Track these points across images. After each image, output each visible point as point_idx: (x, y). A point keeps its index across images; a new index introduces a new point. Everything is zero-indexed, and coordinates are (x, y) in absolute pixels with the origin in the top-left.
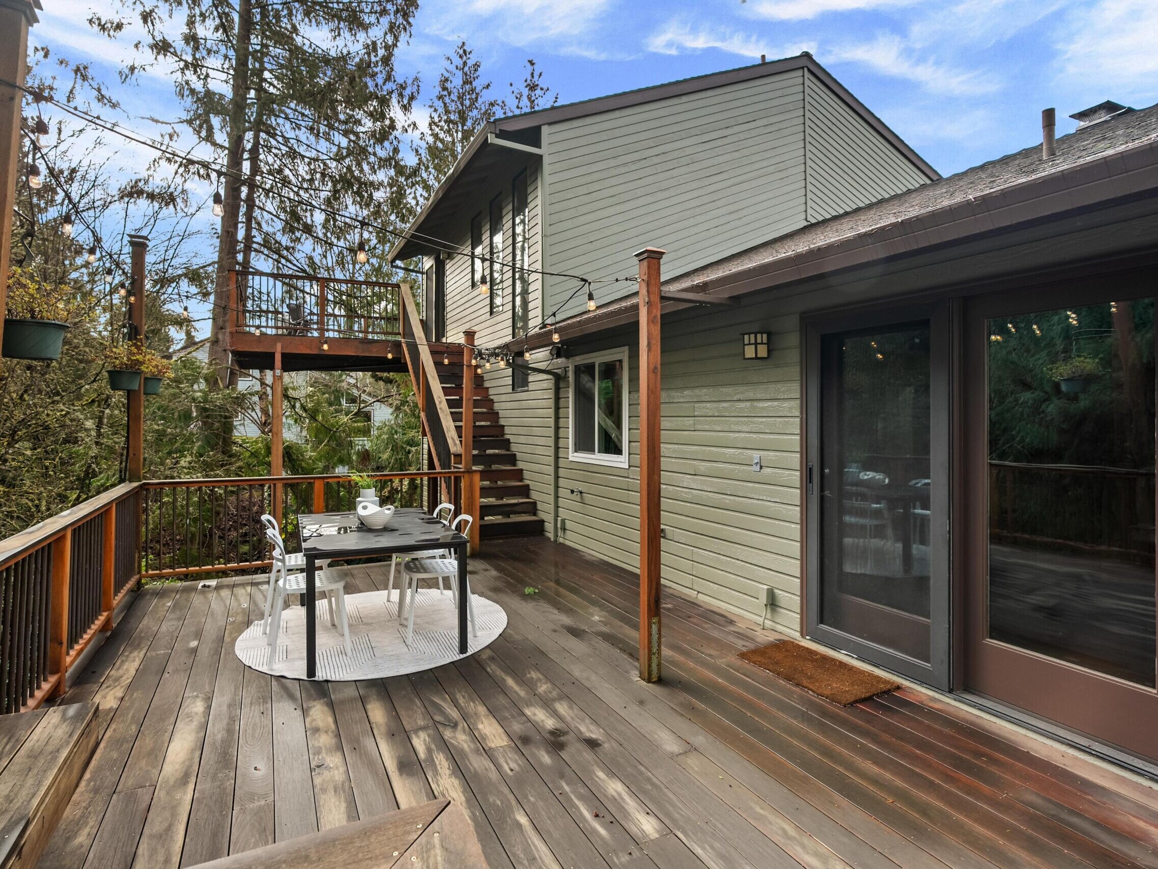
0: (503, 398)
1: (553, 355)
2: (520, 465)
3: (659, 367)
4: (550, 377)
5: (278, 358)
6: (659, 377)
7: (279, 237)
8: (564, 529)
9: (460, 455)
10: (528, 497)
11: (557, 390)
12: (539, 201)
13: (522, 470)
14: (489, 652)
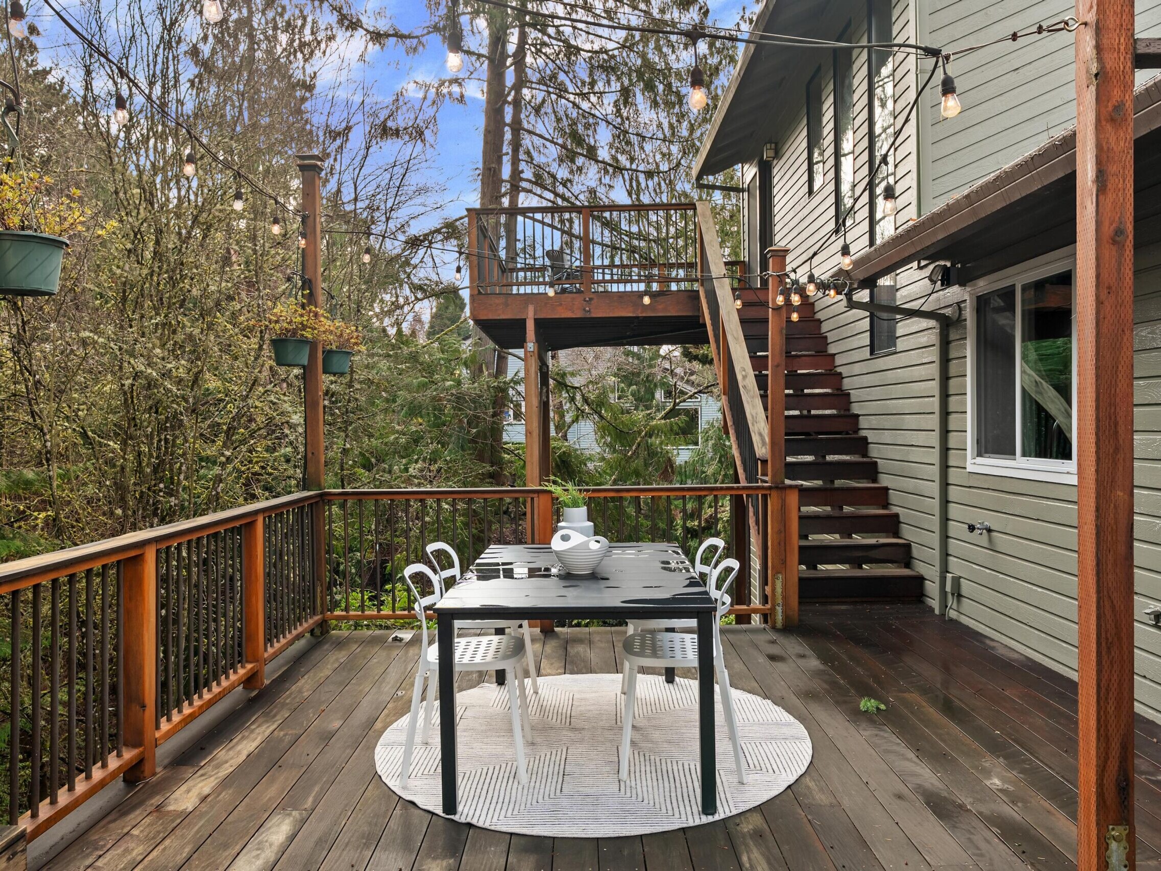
0: (857, 369)
1: (933, 282)
2: (885, 481)
3: (1130, 228)
4: (932, 323)
5: (530, 326)
6: (1129, 252)
7: (554, 168)
8: (958, 595)
9: (767, 461)
10: (897, 534)
11: (945, 344)
12: (911, 13)
13: (886, 489)
14: (757, 821)
